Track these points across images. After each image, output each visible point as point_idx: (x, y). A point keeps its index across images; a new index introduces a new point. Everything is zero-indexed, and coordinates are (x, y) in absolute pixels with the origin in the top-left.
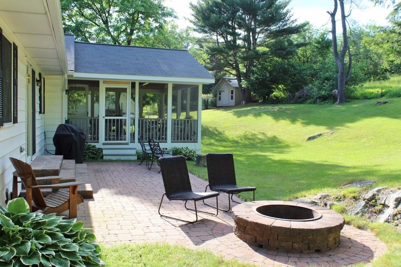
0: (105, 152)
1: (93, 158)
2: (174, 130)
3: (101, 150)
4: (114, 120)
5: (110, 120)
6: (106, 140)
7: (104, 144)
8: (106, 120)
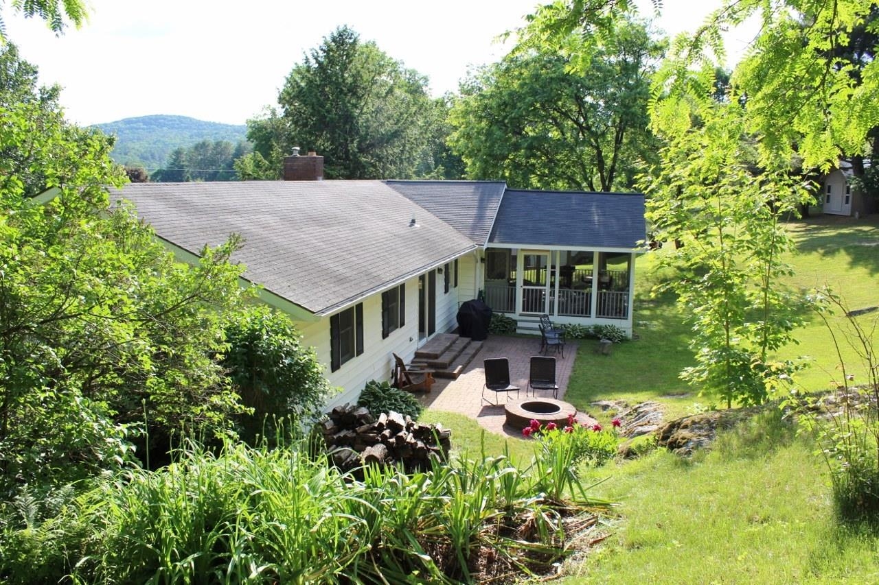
0: (520, 324)
1: (503, 331)
2: (601, 298)
3: (515, 322)
4: (533, 290)
5: (528, 290)
6: (524, 310)
7: (521, 315)
8: (524, 290)
